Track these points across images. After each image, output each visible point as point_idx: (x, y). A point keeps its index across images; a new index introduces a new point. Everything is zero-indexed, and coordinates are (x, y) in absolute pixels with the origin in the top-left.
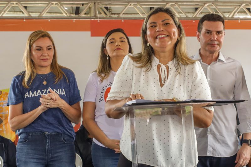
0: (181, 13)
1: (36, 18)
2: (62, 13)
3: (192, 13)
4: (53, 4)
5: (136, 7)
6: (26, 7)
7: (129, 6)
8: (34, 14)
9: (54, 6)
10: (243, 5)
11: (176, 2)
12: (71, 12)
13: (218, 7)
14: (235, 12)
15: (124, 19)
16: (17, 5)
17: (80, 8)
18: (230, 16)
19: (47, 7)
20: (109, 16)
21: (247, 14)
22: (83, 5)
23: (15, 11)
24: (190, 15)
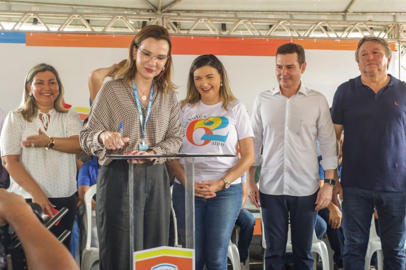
0: (254, 30)
1: (99, 34)
2: (127, 28)
3: (266, 30)
4: (118, 18)
5: (207, 23)
6: (88, 21)
7: (199, 22)
8: (98, 28)
9: (119, 19)
10: (320, 23)
11: (250, 18)
12: (138, 27)
13: (293, 25)
14: (311, 30)
15: (194, 35)
16: (78, 18)
17: (147, 23)
18: (306, 35)
19: (111, 21)
20: (177, 32)
21: (323, 32)
22: (150, 19)
23: (76, 25)
24: (264, 33)
